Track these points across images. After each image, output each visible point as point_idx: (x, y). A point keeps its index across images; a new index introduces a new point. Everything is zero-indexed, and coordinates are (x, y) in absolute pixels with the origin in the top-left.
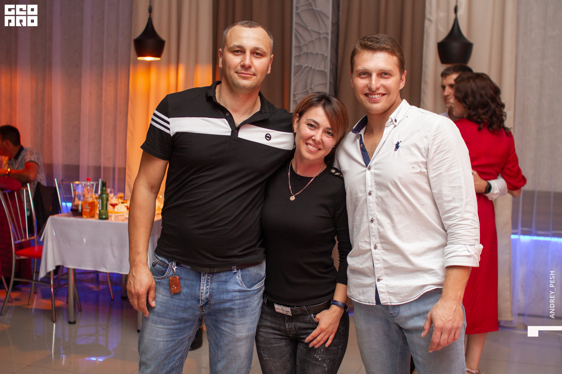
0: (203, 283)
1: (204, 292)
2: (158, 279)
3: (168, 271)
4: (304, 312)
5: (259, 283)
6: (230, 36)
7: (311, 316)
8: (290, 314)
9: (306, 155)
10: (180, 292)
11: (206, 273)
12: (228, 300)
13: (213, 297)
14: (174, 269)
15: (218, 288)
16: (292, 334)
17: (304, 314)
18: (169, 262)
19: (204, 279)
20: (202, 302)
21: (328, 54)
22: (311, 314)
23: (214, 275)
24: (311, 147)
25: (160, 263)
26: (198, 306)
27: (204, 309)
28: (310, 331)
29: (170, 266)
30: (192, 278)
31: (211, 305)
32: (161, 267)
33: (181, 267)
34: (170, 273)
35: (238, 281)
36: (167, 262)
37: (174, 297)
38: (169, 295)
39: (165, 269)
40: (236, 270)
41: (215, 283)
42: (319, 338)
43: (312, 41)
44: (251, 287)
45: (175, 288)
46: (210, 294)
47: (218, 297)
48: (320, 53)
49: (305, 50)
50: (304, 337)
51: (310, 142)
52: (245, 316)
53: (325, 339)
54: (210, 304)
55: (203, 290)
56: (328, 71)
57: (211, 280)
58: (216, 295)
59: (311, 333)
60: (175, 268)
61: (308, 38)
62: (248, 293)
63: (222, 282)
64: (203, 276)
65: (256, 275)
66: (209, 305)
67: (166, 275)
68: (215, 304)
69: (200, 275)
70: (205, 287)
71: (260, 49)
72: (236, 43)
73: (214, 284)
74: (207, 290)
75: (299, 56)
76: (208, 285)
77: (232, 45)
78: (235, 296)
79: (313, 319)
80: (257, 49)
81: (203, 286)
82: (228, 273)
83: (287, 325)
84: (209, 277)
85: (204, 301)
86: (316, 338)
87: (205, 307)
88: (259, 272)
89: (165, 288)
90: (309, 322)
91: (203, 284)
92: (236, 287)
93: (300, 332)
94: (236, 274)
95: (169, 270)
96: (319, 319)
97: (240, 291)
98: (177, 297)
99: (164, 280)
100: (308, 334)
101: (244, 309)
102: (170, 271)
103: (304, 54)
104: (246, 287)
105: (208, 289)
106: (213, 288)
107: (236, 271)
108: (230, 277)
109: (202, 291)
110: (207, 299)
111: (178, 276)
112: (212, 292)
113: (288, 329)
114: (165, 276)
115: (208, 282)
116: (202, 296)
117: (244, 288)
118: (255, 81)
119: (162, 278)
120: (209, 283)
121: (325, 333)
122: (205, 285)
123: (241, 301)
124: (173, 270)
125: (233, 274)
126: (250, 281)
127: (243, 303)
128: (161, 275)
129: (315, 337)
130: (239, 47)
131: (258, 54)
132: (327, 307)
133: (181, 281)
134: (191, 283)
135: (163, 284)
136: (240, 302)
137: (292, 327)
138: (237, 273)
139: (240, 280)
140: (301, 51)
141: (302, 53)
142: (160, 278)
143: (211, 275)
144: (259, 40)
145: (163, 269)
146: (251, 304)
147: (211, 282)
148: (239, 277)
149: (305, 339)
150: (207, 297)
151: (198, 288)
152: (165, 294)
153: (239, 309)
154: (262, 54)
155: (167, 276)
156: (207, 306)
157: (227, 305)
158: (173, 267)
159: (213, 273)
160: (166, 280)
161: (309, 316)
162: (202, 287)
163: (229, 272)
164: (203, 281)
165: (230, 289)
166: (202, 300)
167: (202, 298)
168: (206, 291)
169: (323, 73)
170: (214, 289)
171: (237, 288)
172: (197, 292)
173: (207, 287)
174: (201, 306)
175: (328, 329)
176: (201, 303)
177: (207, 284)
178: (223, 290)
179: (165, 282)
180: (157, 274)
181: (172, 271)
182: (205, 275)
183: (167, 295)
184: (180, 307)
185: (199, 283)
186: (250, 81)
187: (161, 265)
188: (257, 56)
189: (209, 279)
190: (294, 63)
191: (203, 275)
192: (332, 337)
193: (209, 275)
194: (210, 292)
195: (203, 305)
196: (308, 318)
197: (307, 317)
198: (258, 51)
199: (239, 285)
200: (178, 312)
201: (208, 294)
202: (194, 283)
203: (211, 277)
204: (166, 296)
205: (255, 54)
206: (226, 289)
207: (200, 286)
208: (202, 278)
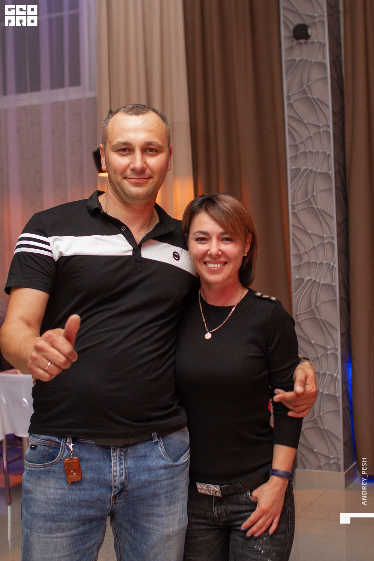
0: (114, 461)
1: (118, 474)
2: (45, 467)
3: (61, 452)
4: (238, 490)
5: (185, 454)
6: (112, 129)
7: (248, 494)
8: (219, 494)
9: (211, 278)
10: (82, 479)
11: (117, 447)
12: (151, 481)
13: (130, 480)
14: (71, 448)
15: (136, 466)
16: (223, 522)
17: (238, 493)
18: (59, 438)
19: (115, 455)
20: (116, 489)
21: (330, 151)
22: (247, 492)
23: (129, 449)
24: (212, 265)
25: (43, 443)
26: (109, 497)
27: (119, 499)
28: (247, 514)
29: (63, 444)
30: (97, 457)
31: (129, 492)
32: (46, 448)
33: (80, 443)
34: (63, 454)
35: (162, 453)
36: (57, 440)
37: (74, 487)
38: (65, 486)
39: (54, 450)
40: (157, 438)
41: (130, 459)
42: (260, 523)
43: (311, 137)
44: (177, 460)
45: (74, 474)
46: (126, 477)
47: (137, 478)
48: (321, 151)
49: (302, 149)
50: (239, 523)
51: (207, 259)
52: (174, 503)
53: (268, 523)
54: (126, 491)
55: (116, 471)
56: (332, 172)
57: (125, 456)
58: (134, 476)
59: (249, 516)
60: (71, 445)
61: (304, 133)
62: (176, 469)
63: (141, 457)
64: (114, 452)
65: (180, 443)
66: (125, 493)
67: (59, 457)
68: (134, 490)
69: (108, 451)
70: (118, 467)
71: (153, 143)
72: (121, 139)
73: (129, 462)
74: (122, 471)
75: (295, 157)
76: (121, 464)
77: (115, 142)
78: (161, 476)
79: (250, 499)
80: (150, 143)
81: (116, 466)
82: (147, 444)
83: (215, 510)
84: (122, 453)
85: (118, 488)
86: (256, 523)
87: (120, 496)
88: (183, 438)
89: (58, 478)
90: (246, 504)
91: (115, 463)
92: (160, 463)
93: (233, 517)
94: (158, 444)
95: (62, 450)
96: (257, 498)
97: (166, 467)
98: (78, 487)
99: (55, 467)
100: (245, 518)
101: (173, 493)
102: (65, 451)
103: (301, 153)
104: (171, 461)
105: (122, 469)
106: (128, 467)
107: (157, 440)
108: (150, 448)
109: (115, 474)
110: (122, 484)
111: (76, 456)
112: (129, 473)
113: (217, 516)
114: (57, 460)
115: (121, 459)
116: (115, 481)
117: (170, 462)
118: (152, 186)
119: (52, 464)
120: (123, 461)
121: (269, 514)
122: (118, 464)
123: (168, 481)
124: (69, 449)
125: (153, 444)
126: (174, 453)
127: (172, 484)
128: (48, 459)
129: (254, 522)
130: (125, 144)
131: (151, 150)
132: (265, 479)
133: (81, 464)
134: (97, 464)
135: (54, 472)
136: (167, 483)
137: (222, 512)
138: (159, 442)
139: (164, 451)
140: (298, 150)
141: (298, 153)
142: (48, 465)
143: (125, 450)
144: (150, 131)
145: (51, 450)
146: (181, 484)
147: (126, 459)
148: (161, 448)
149: (240, 525)
150: (122, 481)
151: (107, 469)
152: (60, 487)
153: (167, 492)
154: (158, 150)
155: (60, 459)
156: (123, 494)
157: (151, 489)
158: (68, 445)
159: (127, 446)
160: (58, 465)
161: (244, 495)
162: (114, 469)
163: (148, 442)
164: (115, 460)
165: (152, 467)
166: (115, 487)
167: (115, 484)
168: (120, 473)
169: (326, 175)
170: (131, 469)
171: (162, 463)
172: (107, 477)
173: (121, 466)
174: (114, 496)
175: (271, 510)
176: (115, 491)
177: (120, 462)
178: (143, 468)
179: (58, 468)
180: (42, 459)
181: (66, 450)
182: (117, 449)
183: (63, 487)
184: (84, 501)
185: (108, 463)
186: (146, 187)
187: (46, 446)
188: (151, 153)
189: (122, 455)
190: (290, 166)
191: (113, 450)
192: (276, 520)
193: (122, 449)
194: (126, 473)
195: (117, 494)
196: (243, 498)
197: (242, 496)
198: (152, 147)
199: (163, 459)
200: (82, 509)
201: (124, 476)
202: (101, 463)
203: (125, 452)
204: (61, 489)
205: (148, 151)
206: (147, 467)
207: (111, 467)
208: (113, 454)
